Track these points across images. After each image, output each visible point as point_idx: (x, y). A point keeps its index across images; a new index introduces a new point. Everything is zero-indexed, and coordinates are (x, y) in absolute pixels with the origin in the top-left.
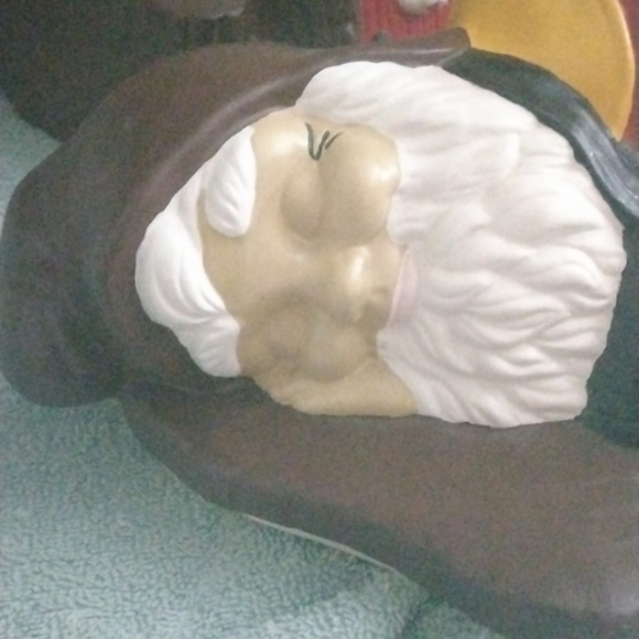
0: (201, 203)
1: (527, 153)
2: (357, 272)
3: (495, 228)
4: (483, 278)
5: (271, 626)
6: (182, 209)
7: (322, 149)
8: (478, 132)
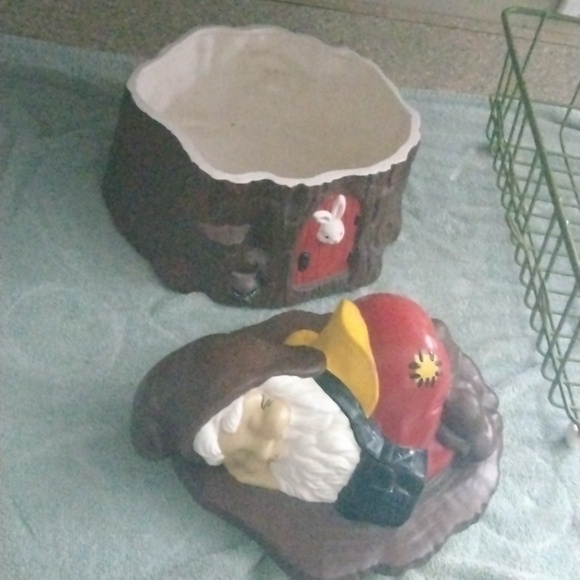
0: (221, 422)
1: (335, 422)
2: (269, 450)
3: (317, 446)
4: (310, 462)
5: (214, 555)
6: (214, 422)
7: (266, 406)
8: (321, 412)
